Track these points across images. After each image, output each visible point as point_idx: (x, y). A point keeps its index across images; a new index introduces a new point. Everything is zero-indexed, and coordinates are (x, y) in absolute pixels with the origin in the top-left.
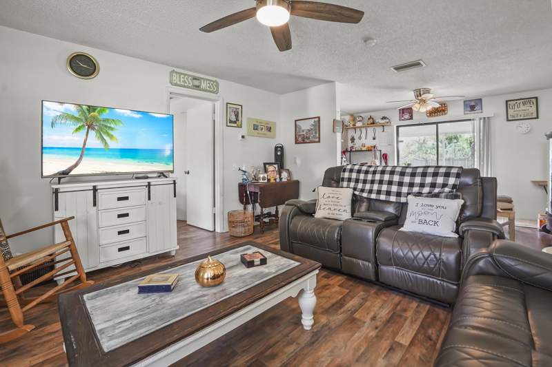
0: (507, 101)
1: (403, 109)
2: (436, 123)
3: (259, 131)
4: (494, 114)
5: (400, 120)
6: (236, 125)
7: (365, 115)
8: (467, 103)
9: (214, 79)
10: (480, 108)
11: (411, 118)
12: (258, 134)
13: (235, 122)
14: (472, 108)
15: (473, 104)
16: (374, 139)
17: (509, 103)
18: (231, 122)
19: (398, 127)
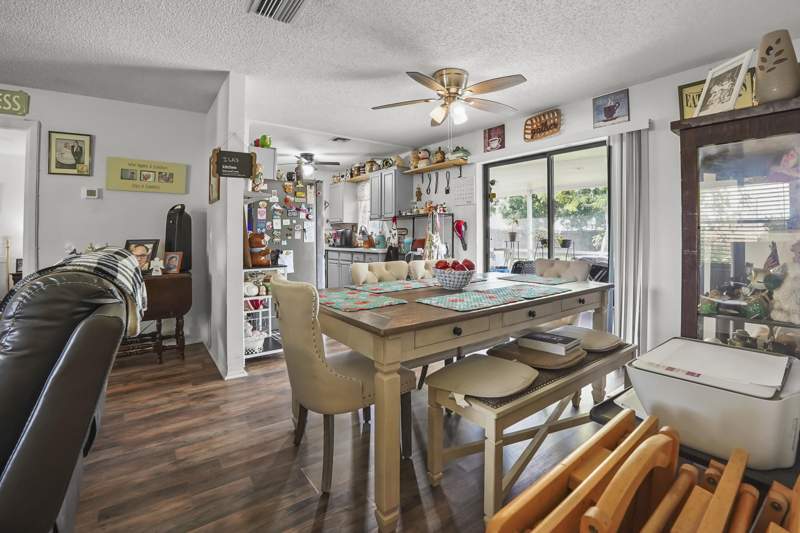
0: (681, 89)
1: (490, 130)
2: (547, 155)
3: (138, 182)
4: (651, 123)
5: (486, 151)
6: (75, 171)
7: (433, 148)
8: (600, 102)
9: (17, 89)
10: (624, 111)
11: (502, 145)
12: (134, 186)
13: (73, 167)
14: (610, 113)
15: (610, 103)
16: (447, 192)
17: (686, 91)
18: (60, 165)
19: (486, 167)
